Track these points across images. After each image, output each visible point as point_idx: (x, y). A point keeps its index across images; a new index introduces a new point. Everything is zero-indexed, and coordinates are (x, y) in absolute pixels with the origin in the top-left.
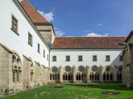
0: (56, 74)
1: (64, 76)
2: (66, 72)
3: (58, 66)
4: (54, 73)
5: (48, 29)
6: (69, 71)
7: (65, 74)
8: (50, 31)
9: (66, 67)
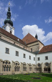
0: (40, 68)
1: (45, 69)
2: (46, 66)
3: (41, 63)
4: (39, 67)
5: (37, 44)
6: (48, 65)
7: (45, 68)
8: (38, 44)
9: (46, 63)
